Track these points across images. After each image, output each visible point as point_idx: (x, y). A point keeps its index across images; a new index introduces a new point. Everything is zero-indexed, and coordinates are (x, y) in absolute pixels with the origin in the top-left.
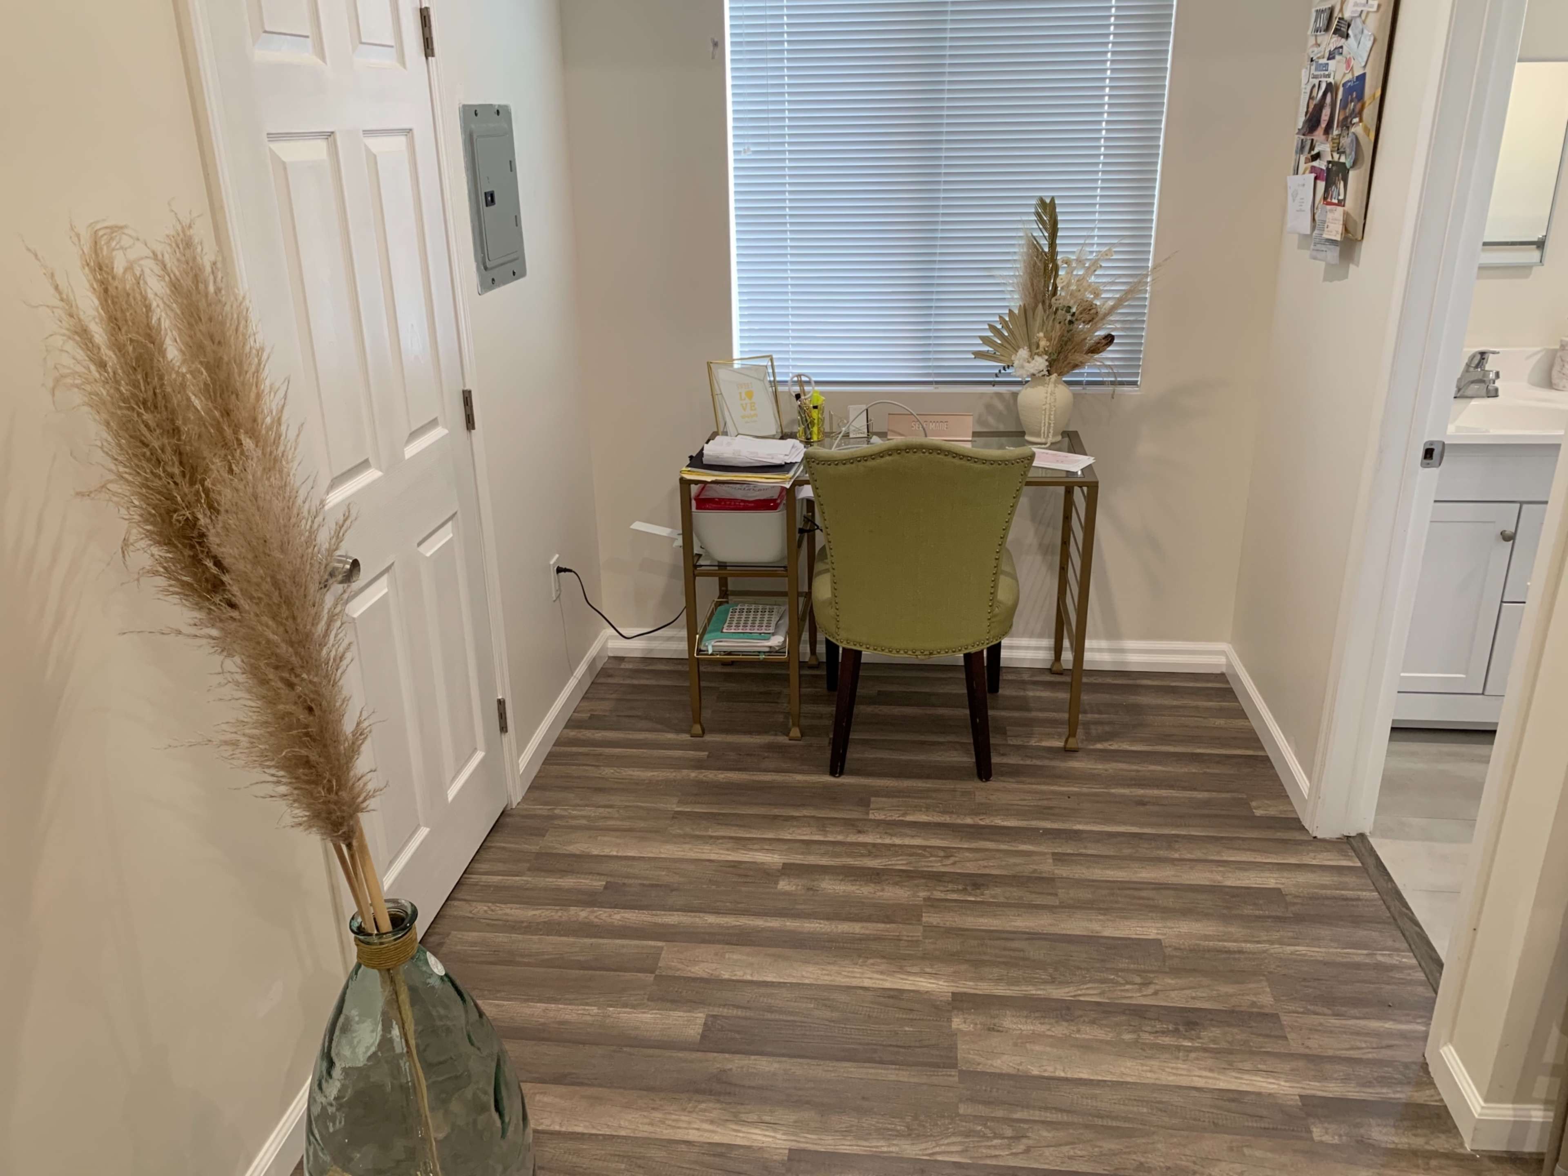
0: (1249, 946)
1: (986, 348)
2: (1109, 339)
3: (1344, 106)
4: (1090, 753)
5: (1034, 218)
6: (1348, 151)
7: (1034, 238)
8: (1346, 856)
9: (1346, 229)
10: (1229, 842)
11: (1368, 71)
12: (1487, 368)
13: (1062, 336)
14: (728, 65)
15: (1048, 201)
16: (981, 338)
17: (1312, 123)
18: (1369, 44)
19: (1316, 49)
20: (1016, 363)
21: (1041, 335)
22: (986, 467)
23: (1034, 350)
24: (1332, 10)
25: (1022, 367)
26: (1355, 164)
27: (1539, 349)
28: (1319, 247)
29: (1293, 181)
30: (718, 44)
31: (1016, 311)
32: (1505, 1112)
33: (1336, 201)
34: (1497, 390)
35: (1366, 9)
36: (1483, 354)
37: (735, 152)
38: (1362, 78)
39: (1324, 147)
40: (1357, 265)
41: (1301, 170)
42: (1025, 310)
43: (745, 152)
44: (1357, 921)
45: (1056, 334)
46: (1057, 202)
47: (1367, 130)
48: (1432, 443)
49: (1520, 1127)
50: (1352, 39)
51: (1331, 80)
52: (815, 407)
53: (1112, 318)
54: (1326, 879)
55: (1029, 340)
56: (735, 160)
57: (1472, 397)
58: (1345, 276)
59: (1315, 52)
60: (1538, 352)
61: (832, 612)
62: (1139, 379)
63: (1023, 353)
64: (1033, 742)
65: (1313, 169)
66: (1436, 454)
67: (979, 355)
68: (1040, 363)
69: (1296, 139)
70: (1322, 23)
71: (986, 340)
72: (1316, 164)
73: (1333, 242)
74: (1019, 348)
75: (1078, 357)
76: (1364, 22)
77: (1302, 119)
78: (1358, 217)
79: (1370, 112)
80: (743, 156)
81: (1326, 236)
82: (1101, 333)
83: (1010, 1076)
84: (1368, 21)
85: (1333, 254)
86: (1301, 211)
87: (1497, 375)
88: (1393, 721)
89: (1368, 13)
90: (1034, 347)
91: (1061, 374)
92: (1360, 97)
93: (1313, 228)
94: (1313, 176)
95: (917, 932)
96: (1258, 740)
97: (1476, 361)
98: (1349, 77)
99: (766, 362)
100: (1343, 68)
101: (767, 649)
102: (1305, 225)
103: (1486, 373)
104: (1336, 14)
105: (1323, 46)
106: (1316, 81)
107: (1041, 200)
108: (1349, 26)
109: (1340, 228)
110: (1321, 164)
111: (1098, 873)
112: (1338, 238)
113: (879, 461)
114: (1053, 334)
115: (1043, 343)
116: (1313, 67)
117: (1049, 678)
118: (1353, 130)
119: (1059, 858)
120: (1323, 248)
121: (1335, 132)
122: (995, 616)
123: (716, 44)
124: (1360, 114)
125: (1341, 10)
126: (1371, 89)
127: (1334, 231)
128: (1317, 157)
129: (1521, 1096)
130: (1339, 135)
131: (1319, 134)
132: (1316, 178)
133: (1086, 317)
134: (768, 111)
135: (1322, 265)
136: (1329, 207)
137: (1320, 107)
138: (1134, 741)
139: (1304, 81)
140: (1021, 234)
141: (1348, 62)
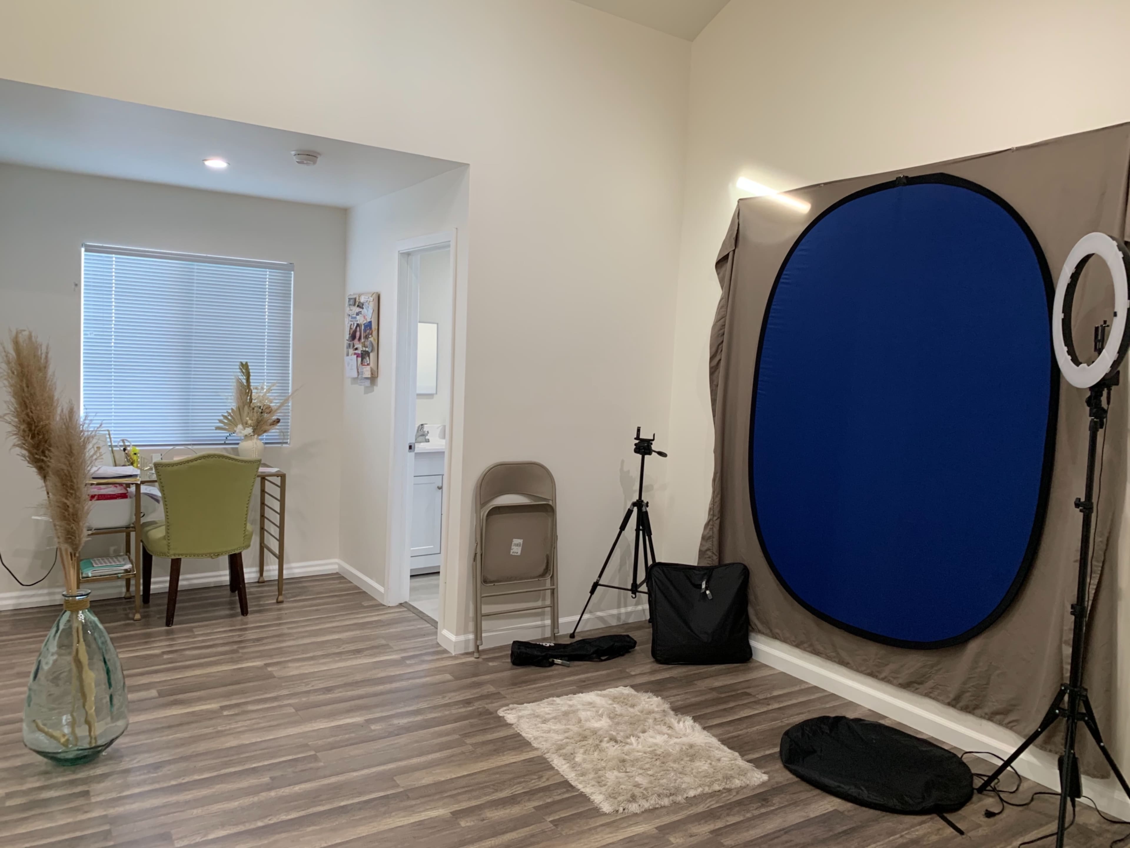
0: (373, 633)
1: (221, 425)
2: (278, 421)
3: (365, 331)
4: (289, 602)
5: (239, 370)
6: (369, 346)
7: (240, 379)
8: (401, 608)
9: (372, 374)
10: (357, 613)
11: (372, 320)
12: (424, 430)
13: (257, 419)
14: (82, 295)
15: (244, 363)
16: (219, 420)
17: (353, 337)
18: (372, 311)
19: (351, 312)
20: (237, 431)
21: (248, 418)
22: (243, 464)
23: (245, 425)
24: (355, 299)
25: (241, 433)
26: (372, 351)
27: (439, 425)
28: (362, 381)
29: (347, 359)
30: (77, 285)
31: (235, 409)
32: (462, 638)
33: (366, 364)
34: (428, 439)
35: (369, 300)
36: (422, 425)
37: (85, 334)
38: (370, 322)
39: (359, 345)
40: (377, 386)
41: (350, 354)
42: (239, 409)
43: (90, 334)
44: (409, 621)
45: (255, 418)
46: (249, 364)
47: (374, 339)
48: (411, 443)
49: (467, 641)
50: (365, 309)
51: (358, 322)
52: (135, 454)
53: (279, 411)
54: (396, 614)
55: (242, 421)
56: (85, 338)
57: (420, 442)
58: (373, 391)
59: (350, 313)
60: (440, 426)
61: (165, 542)
62: (289, 441)
63: (240, 426)
64: (261, 603)
65: (355, 354)
66: (413, 447)
67: (218, 428)
68: (249, 430)
69: (346, 343)
70: (352, 302)
71: (221, 421)
72: (356, 352)
73: (367, 378)
74: (237, 425)
75: (267, 427)
76: (369, 304)
77: (347, 336)
78: (375, 369)
79: (375, 333)
80: (89, 336)
81: (364, 376)
82: (274, 418)
83: (298, 675)
84: (370, 304)
85: (368, 383)
86: (352, 369)
87: (428, 432)
88: (411, 570)
89: (370, 301)
90: (244, 425)
91: (259, 435)
92: (371, 328)
93: (358, 375)
94: (355, 356)
95: (240, 655)
96: (359, 588)
97: (420, 428)
98: (365, 322)
99: (107, 433)
100: (362, 319)
101: (123, 571)
102: (355, 375)
103: (424, 432)
104: (357, 300)
105: (354, 310)
106: (352, 323)
107: (242, 363)
108: (363, 305)
109: (370, 373)
110: (359, 352)
111: (308, 629)
112: (369, 376)
113: (195, 462)
114: (254, 418)
115: (250, 422)
116: (350, 318)
117: (257, 584)
118: (370, 339)
119: (289, 628)
120: (363, 381)
121: (363, 340)
122: (246, 535)
123: (76, 285)
124: (371, 334)
125: (359, 299)
126: (374, 326)
127: (367, 374)
128: (356, 349)
129: (466, 632)
130: (364, 342)
131: (356, 341)
132: (357, 357)
133: (268, 411)
134: (103, 317)
135: (362, 387)
136: (364, 366)
137: (355, 332)
138: (306, 596)
139: (346, 323)
140: (233, 377)
141: (364, 317)
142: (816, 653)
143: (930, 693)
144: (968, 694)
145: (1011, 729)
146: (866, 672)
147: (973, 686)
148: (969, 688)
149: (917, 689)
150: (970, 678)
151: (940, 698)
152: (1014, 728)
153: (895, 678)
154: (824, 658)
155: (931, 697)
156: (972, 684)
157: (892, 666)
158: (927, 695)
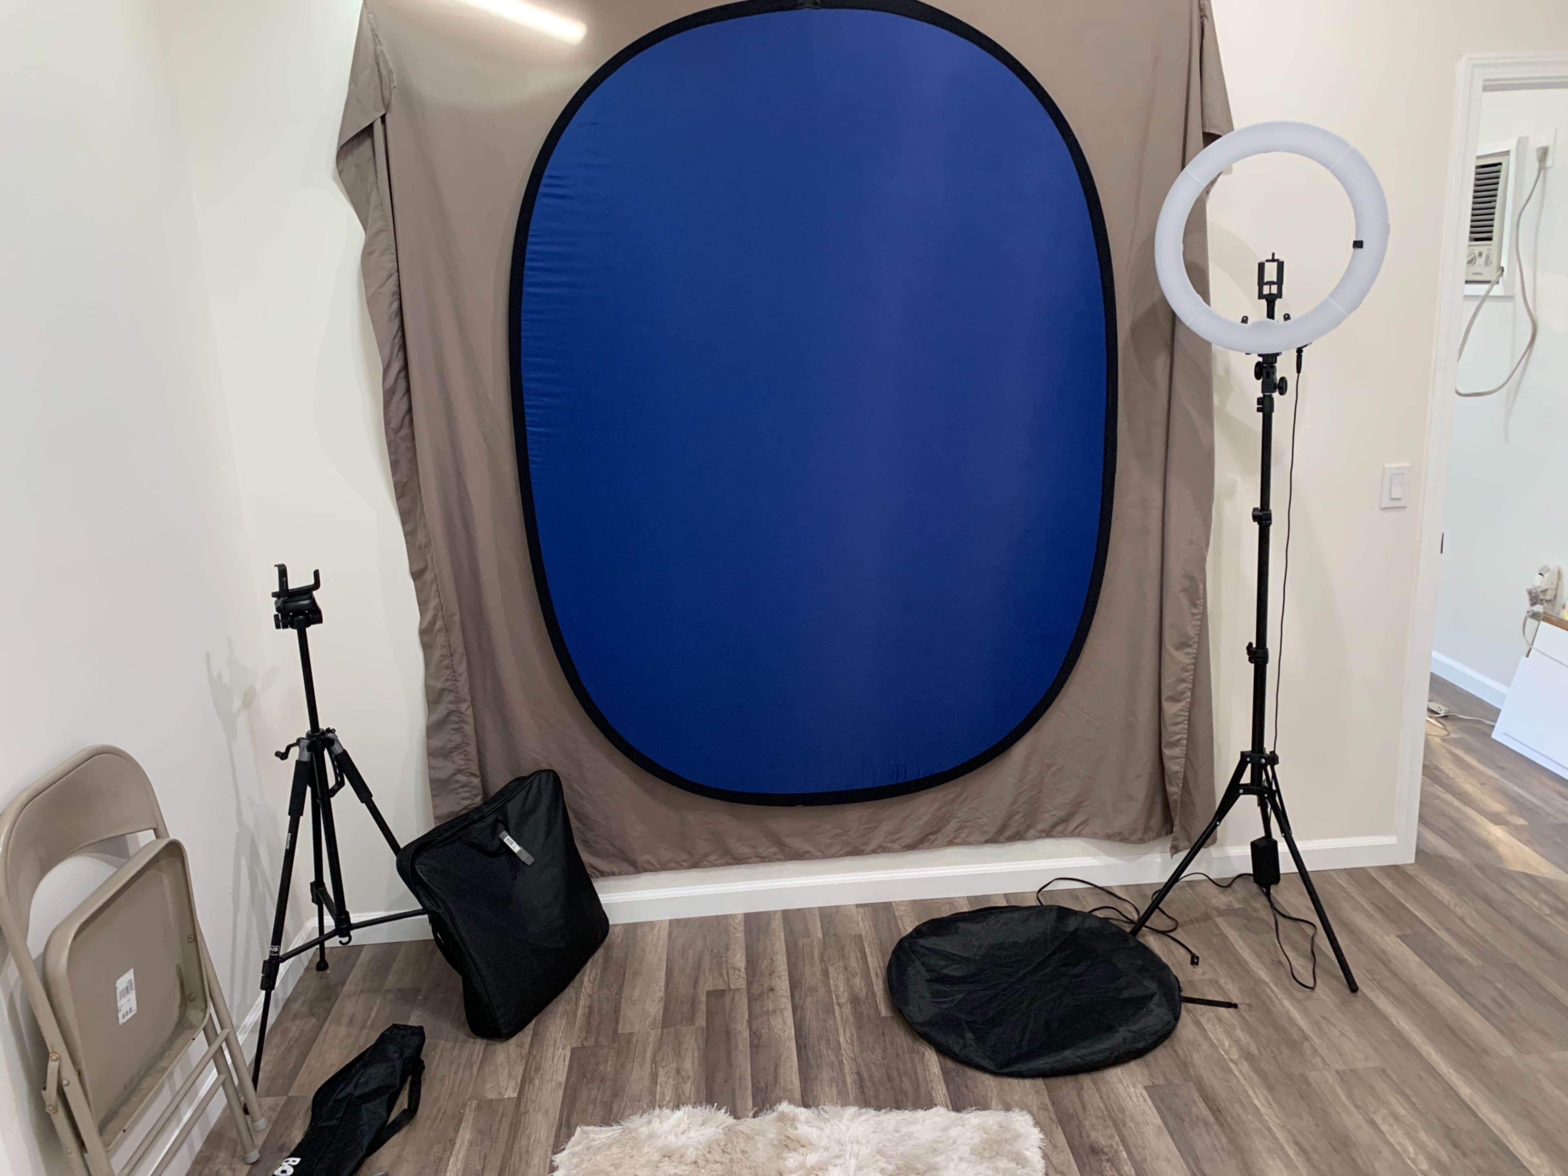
142: (737, 860)
143: (955, 838)
144: (1018, 817)
145: (1079, 835)
146: (841, 853)
147: (1023, 803)
148: (1019, 807)
149: (933, 842)
150: (1021, 793)
151: (970, 839)
152: (1083, 832)
153: (893, 842)
154: (755, 863)
155: (957, 844)
156: (1023, 801)
157: (887, 826)
158: (951, 843)
